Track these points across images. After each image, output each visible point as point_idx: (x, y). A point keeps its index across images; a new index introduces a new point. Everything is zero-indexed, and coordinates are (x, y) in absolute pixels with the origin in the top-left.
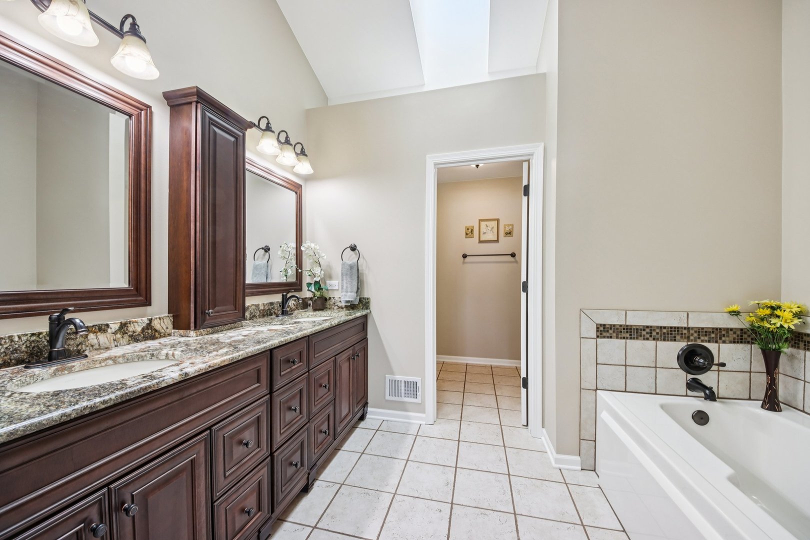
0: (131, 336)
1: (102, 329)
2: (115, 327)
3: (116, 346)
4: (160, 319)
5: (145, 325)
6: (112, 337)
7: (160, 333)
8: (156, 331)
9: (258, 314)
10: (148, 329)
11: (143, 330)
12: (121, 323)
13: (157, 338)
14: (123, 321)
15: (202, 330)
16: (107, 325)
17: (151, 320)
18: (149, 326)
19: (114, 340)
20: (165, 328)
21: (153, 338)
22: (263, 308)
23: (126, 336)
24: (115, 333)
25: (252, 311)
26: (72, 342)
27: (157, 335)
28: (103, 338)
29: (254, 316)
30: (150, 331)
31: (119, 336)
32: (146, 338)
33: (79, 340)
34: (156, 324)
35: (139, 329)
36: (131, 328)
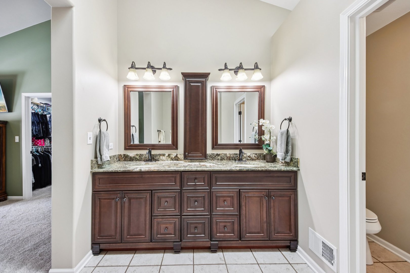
0: (171, 158)
1: (164, 155)
2: (167, 155)
3: (167, 161)
4: (180, 154)
5: (175, 156)
6: (166, 158)
7: (180, 159)
8: (179, 158)
9: (226, 158)
10: (176, 157)
11: (175, 157)
12: (168, 154)
13: (179, 160)
14: (169, 154)
15: (186, 160)
16: (165, 154)
17: (177, 154)
18: (176, 156)
19: (167, 159)
20: (181, 158)
21: (178, 160)
22: (229, 156)
23: (170, 158)
24: (167, 157)
25: (222, 156)
26: (157, 157)
27: (179, 159)
28: (164, 158)
29: (223, 159)
30: (177, 158)
31: (168, 158)
32: (175, 160)
33: (158, 157)
34: (179, 156)
35: (173, 157)
36: (171, 156)
